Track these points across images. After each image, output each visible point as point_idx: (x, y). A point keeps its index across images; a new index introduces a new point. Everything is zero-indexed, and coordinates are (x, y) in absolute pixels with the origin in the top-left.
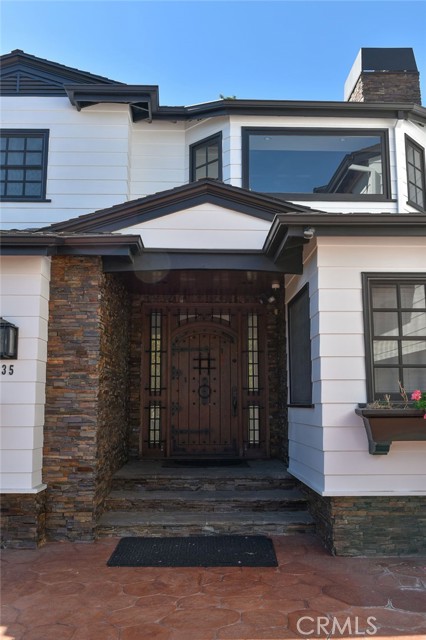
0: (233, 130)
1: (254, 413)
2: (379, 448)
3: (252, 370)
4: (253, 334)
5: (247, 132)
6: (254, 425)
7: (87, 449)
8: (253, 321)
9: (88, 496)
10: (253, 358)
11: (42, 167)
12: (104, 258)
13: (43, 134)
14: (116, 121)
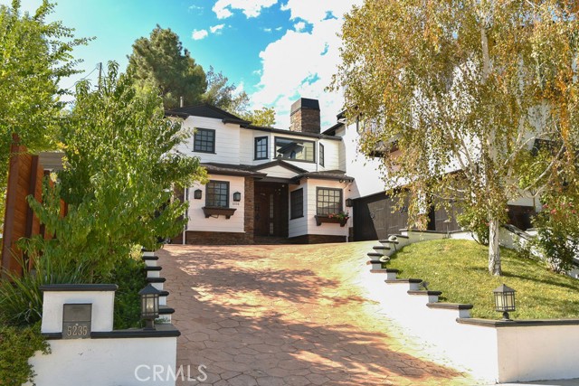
0: (272, 137)
1: (271, 225)
2: (319, 224)
3: (272, 211)
4: (272, 200)
5: (276, 138)
6: (272, 228)
7: (252, 225)
8: (272, 196)
9: (252, 236)
10: (272, 208)
11: (213, 142)
12: (255, 178)
13: (214, 131)
14: (235, 130)
